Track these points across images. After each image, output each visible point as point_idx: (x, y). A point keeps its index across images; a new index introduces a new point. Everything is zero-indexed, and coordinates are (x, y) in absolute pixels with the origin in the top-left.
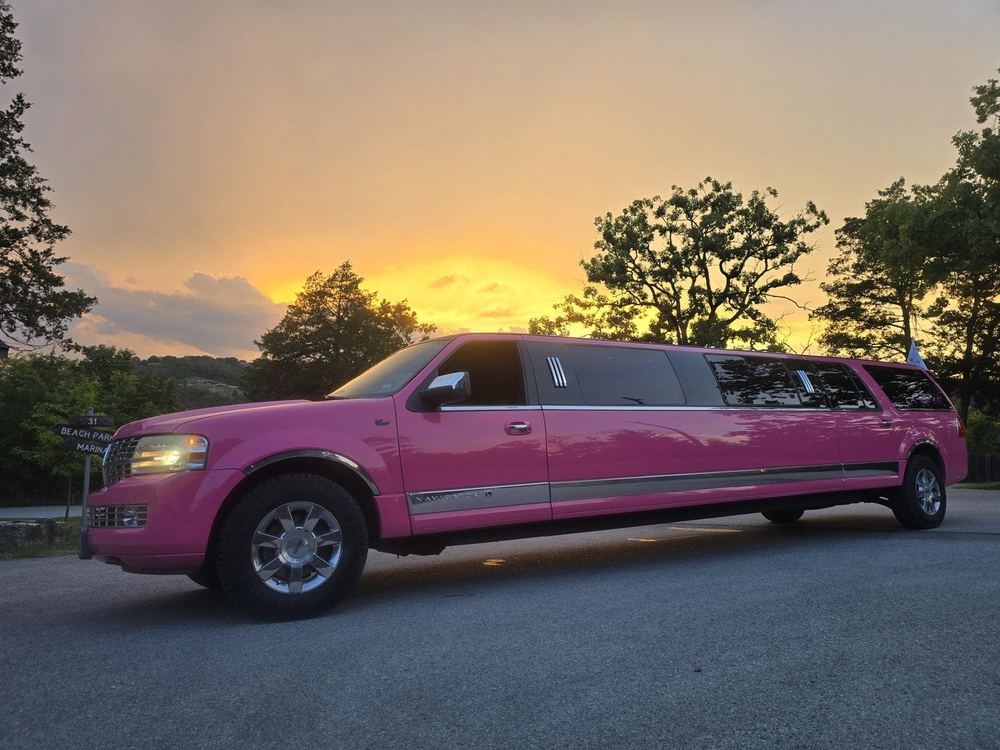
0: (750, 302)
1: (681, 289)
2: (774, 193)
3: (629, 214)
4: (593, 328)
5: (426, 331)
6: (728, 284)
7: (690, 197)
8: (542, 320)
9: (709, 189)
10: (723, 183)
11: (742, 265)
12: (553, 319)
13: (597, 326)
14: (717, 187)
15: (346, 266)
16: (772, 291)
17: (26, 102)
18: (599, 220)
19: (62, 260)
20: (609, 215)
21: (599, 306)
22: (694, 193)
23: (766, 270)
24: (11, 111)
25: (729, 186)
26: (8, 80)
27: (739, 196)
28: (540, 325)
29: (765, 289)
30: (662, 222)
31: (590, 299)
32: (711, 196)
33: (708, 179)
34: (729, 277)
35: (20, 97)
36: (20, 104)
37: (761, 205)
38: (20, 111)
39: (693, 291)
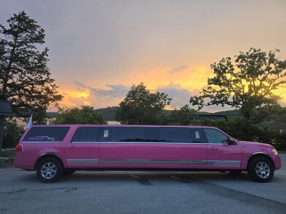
0: (272, 89)
1: (244, 85)
2: (278, 51)
3: (222, 62)
4: (213, 99)
5: (169, 100)
6: (261, 84)
7: (246, 55)
8: (195, 97)
9: (252, 51)
10: (257, 49)
11: (266, 77)
12: (198, 97)
13: (215, 98)
14: (255, 51)
15: (142, 83)
16: (281, 85)
17: (48, 49)
18: (212, 65)
19: (58, 87)
20: (215, 63)
21: (213, 92)
22: (247, 53)
23: (278, 78)
24: (45, 52)
25: (260, 50)
26: (42, 44)
27: (265, 53)
28: (194, 99)
29: (278, 84)
30: (238, 63)
31: (210, 90)
32: (252, 54)
33: (252, 48)
34: (261, 81)
35: (46, 48)
36: (47, 50)
37: (274, 55)
38: (47, 51)
39: (250, 86)
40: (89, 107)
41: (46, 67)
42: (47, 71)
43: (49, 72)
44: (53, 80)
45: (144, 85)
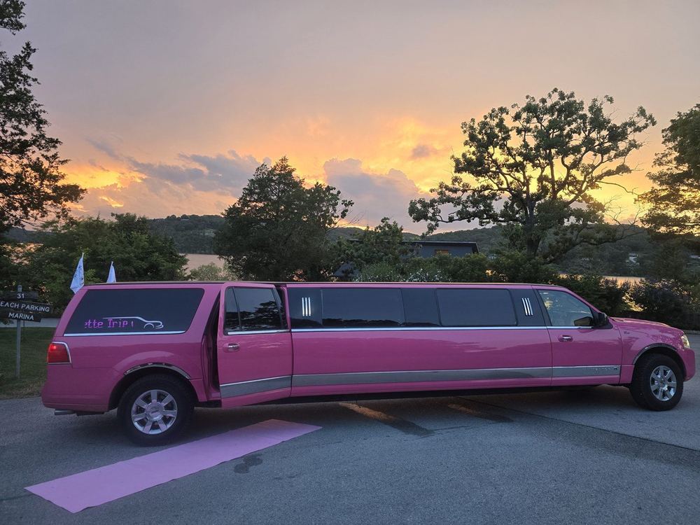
0: (586, 188)
1: (530, 177)
2: (611, 100)
3: (488, 120)
4: (459, 208)
5: (346, 205)
6: (569, 175)
7: (541, 105)
8: (420, 202)
9: (556, 97)
10: (567, 93)
11: (581, 159)
12: (428, 201)
13: (463, 205)
14: (562, 96)
15: (284, 160)
16: (606, 179)
17: (33, 48)
18: (464, 124)
19: (65, 161)
20: (473, 120)
21: (464, 191)
22: (544, 101)
23: (602, 162)
24: (23, 55)
25: (572, 95)
26: (16, 32)
27: (582, 103)
28: (419, 206)
29: (600, 177)
30: (518, 124)
31: (457, 185)
32: (556, 104)
33: (555, 90)
34: (569, 168)
35: (28, 45)
36: (29, 50)
37: (600, 110)
38: (28, 55)
39: (541, 179)
40: (135, 217)
41: (33, 103)
42: (35, 114)
43: (43, 116)
44: (57, 142)
45: (291, 164)
